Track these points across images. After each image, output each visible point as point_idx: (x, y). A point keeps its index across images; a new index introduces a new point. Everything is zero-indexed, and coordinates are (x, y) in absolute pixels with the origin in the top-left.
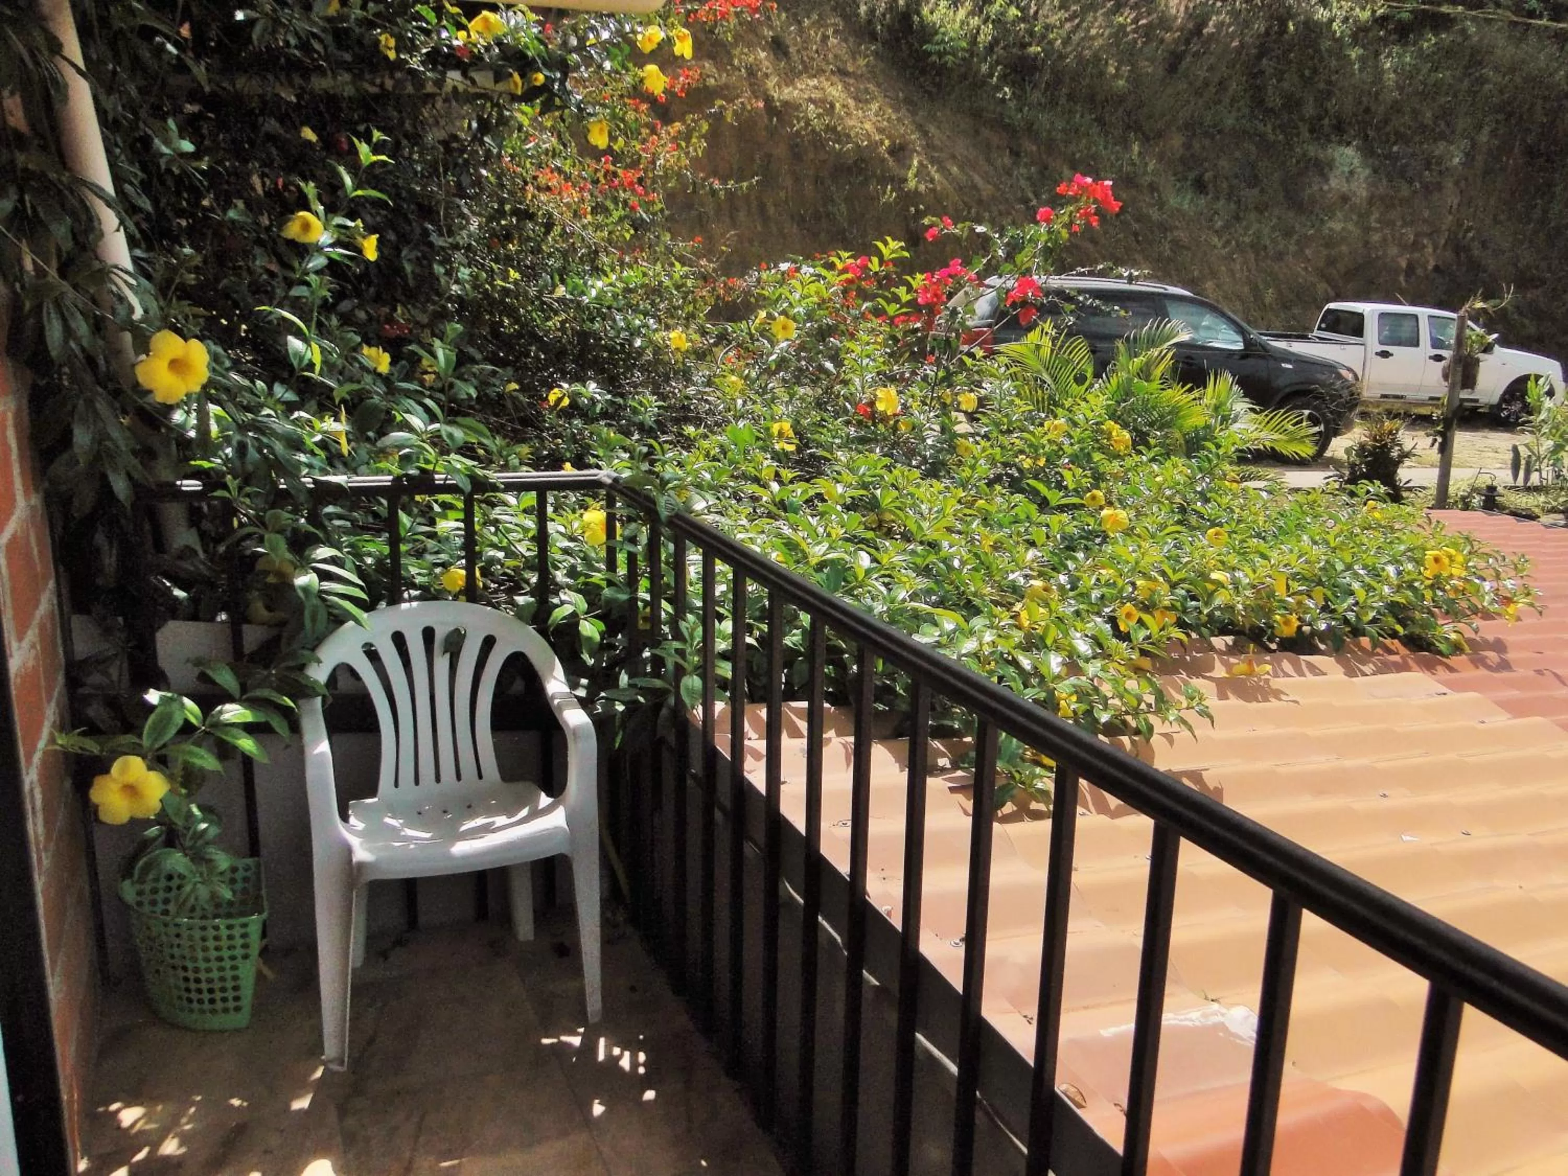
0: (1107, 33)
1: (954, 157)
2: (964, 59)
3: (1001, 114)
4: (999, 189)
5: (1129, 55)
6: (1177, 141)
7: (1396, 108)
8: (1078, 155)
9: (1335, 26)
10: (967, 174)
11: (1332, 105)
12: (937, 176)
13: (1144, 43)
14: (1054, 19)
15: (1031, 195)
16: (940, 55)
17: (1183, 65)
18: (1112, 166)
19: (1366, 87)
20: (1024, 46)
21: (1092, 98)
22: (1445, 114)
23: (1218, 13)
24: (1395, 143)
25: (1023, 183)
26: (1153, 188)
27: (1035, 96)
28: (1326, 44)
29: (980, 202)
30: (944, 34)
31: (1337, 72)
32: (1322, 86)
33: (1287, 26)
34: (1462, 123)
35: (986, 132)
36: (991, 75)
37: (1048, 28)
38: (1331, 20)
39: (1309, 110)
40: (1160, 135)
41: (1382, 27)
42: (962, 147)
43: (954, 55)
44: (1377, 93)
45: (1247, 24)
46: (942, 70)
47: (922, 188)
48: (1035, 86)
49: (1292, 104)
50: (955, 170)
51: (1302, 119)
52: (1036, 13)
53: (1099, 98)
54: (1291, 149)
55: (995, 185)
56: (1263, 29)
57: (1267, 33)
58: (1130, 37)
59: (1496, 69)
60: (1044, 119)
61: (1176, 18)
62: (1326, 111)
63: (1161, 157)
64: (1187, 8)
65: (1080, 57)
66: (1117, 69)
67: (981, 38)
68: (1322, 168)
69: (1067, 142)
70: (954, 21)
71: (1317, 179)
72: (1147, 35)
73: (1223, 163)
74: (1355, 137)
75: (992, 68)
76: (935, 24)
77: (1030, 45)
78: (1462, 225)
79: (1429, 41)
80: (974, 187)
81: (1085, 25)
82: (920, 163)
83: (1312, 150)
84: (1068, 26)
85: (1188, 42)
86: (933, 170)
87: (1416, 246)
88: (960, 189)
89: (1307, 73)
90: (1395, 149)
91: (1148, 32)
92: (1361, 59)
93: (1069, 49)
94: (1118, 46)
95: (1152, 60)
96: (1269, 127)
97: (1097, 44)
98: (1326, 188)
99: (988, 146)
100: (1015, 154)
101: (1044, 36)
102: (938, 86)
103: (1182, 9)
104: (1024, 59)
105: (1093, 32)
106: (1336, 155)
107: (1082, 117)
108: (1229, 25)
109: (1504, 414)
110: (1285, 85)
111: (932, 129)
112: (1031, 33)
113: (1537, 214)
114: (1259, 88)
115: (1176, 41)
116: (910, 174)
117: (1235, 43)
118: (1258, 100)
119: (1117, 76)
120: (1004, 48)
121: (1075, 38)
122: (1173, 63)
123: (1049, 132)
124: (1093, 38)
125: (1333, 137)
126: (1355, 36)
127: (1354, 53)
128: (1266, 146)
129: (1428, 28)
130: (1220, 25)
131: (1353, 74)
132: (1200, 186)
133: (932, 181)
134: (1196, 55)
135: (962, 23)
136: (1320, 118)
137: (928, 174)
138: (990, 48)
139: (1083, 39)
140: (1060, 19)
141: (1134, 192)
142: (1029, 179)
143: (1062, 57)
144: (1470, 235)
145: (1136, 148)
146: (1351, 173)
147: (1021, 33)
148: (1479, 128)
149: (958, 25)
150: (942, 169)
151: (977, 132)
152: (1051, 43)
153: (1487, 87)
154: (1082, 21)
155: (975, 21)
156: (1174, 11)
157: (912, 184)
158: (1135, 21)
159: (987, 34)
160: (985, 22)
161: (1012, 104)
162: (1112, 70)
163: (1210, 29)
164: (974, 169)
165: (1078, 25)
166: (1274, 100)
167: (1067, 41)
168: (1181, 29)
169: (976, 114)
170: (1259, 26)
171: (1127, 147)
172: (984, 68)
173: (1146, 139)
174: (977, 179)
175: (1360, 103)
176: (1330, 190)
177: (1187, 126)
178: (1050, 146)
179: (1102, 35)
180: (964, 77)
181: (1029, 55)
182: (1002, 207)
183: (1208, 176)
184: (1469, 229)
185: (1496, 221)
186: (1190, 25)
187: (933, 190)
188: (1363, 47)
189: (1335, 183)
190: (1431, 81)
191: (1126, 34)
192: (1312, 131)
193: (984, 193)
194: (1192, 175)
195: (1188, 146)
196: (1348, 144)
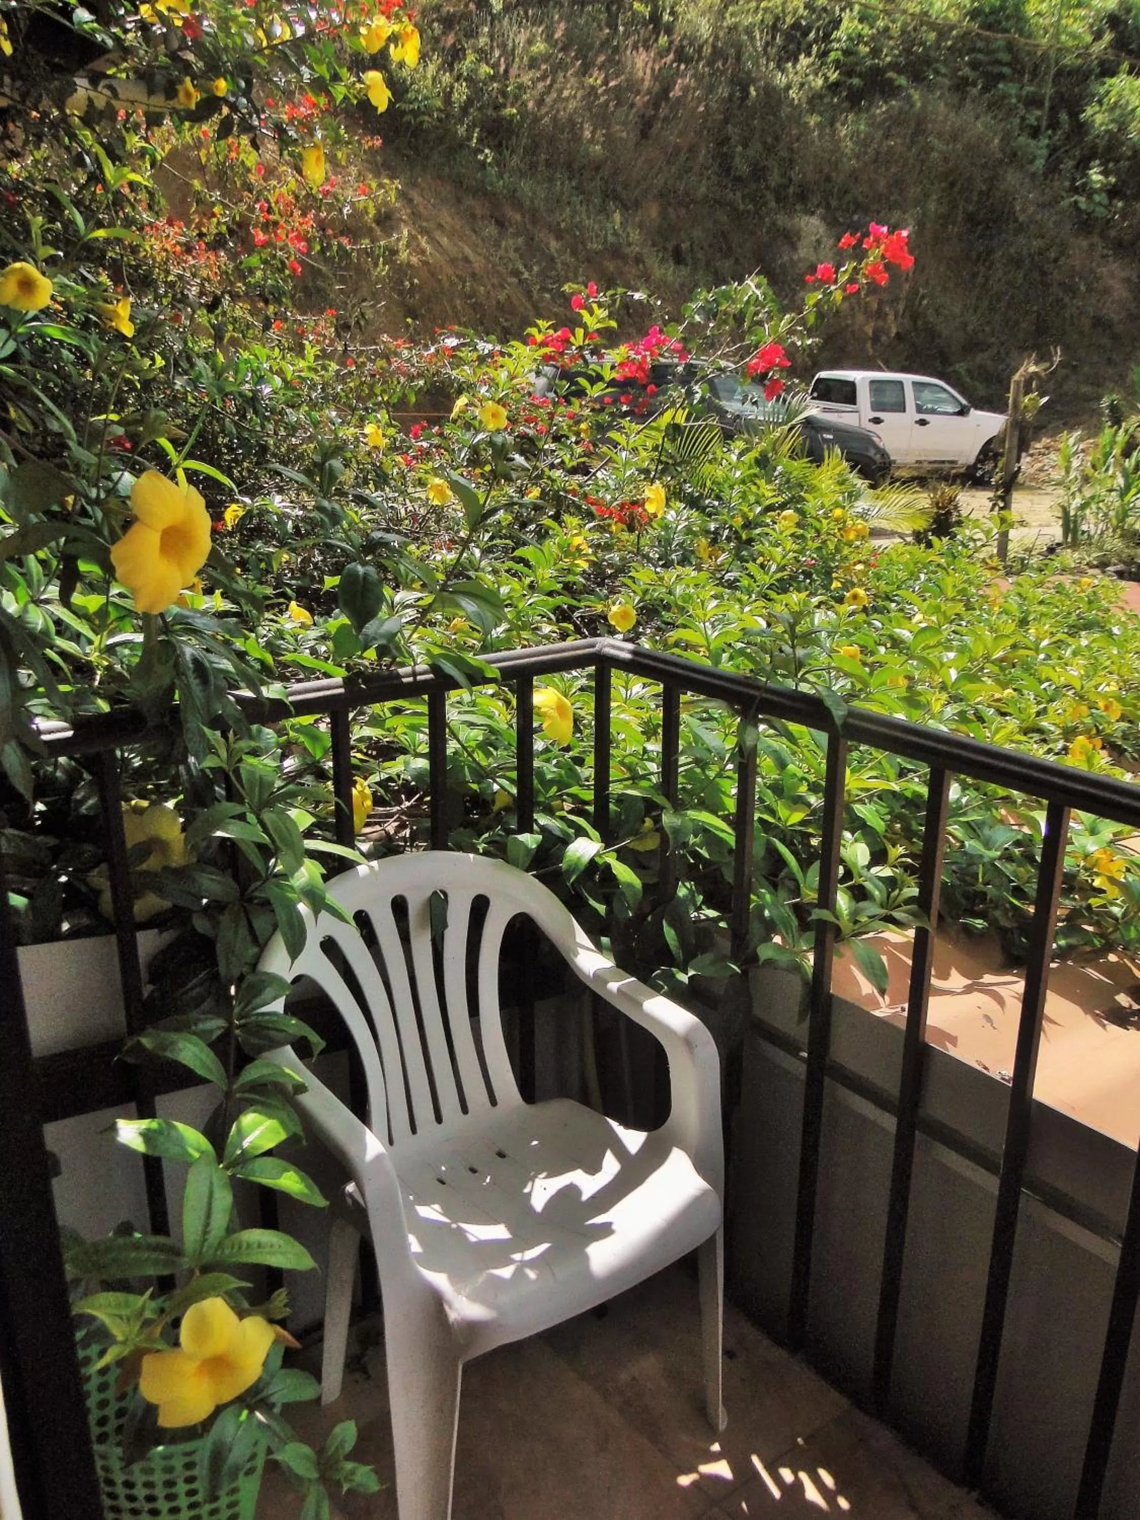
0: (579, 95)
1: (440, 226)
2: (440, 120)
3: (482, 181)
4: (489, 261)
5: (602, 119)
6: (654, 211)
7: (854, 176)
8: (563, 225)
9: (792, 93)
10: (455, 245)
11: (796, 175)
12: (429, 249)
13: (616, 106)
14: (526, 79)
15: (521, 268)
16: (416, 113)
17: (654, 131)
18: (597, 236)
19: (827, 156)
20: (497, 107)
21: (569, 166)
22: (898, 184)
23: (683, 76)
24: (854, 212)
25: (512, 254)
26: (638, 260)
27: (515, 161)
28: (785, 111)
29: (473, 275)
30: (418, 91)
31: (798, 140)
32: (784, 154)
33: (748, 93)
34: (914, 191)
35: (469, 201)
36: (469, 138)
37: (521, 87)
38: (788, 87)
39: (774, 178)
40: (637, 204)
41: (834, 94)
42: (446, 217)
43: (431, 116)
44: (836, 163)
45: (711, 89)
46: (417, 131)
47: (414, 260)
48: (513, 152)
49: (759, 172)
50: (445, 241)
51: (768, 188)
52: (506, 71)
53: (576, 166)
54: (761, 218)
55: (485, 258)
56: (726, 95)
57: (731, 96)
58: (602, 99)
59: (940, 136)
60: (526, 187)
61: (643, 80)
62: (790, 180)
63: (641, 226)
64: (653, 70)
65: (555, 119)
66: (593, 133)
67: (455, 96)
68: (791, 238)
69: (551, 211)
70: (425, 77)
71: (786, 248)
72: (618, 98)
73: (697, 233)
74: (818, 206)
75: (470, 130)
76: (405, 80)
77: (504, 106)
78: (917, 293)
79: (881, 109)
80: (466, 260)
81: (557, 86)
82: (410, 233)
83: (782, 220)
84: (540, 85)
85: (656, 106)
86: (423, 242)
87: (880, 314)
88: (453, 261)
89: (769, 140)
90: (856, 217)
91: (618, 94)
92: (819, 125)
93: (544, 110)
94: (590, 110)
95: (624, 124)
96: (739, 194)
97: (572, 105)
98: (795, 257)
99: (473, 216)
100: (501, 224)
101: (517, 98)
102: (416, 150)
103: (648, 71)
104: (499, 121)
105: (566, 93)
106: (802, 224)
107: (562, 185)
108: (695, 90)
109: (979, 473)
110: (751, 152)
111: (417, 199)
112: (504, 94)
113: (980, 280)
114: (724, 156)
115: (646, 105)
116: (402, 244)
117: (701, 109)
118: (726, 168)
119: (592, 141)
120: (480, 109)
121: (549, 100)
122: (645, 127)
123: (532, 202)
124: (567, 99)
125: (798, 207)
126: (810, 101)
127: (813, 120)
128: (737, 215)
129: (877, 96)
130: (686, 89)
131: (813, 142)
132: (678, 258)
133: (423, 252)
134: (666, 119)
135: (434, 79)
136: (786, 187)
137: (418, 245)
138: (465, 110)
139: (555, 101)
140: (532, 79)
141: (620, 263)
142: (517, 250)
143: (536, 120)
144: (925, 302)
145: (617, 217)
146: (818, 242)
147: (494, 94)
148: (927, 196)
149: (429, 82)
150: (432, 240)
151: (459, 201)
152: (524, 104)
153: (935, 155)
154: (553, 81)
155: (447, 78)
156: (641, 74)
157: (404, 256)
158: (606, 82)
159: (461, 92)
160: (458, 79)
161: (493, 171)
162: (587, 134)
163: (676, 92)
164: (461, 240)
165: (551, 86)
166: (742, 167)
167: (540, 102)
168: (649, 92)
169: (458, 182)
170: (723, 91)
171: (608, 217)
172: (461, 130)
173: (625, 207)
174: (468, 251)
175: (821, 172)
176: (800, 260)
177: (661, 195)
178: (534, 217)
179: (575, 97)
180: (441, 140)
181: (504, 119)
182: (495, 281)
183: (684, 246)
184: (923, 297)
185: (945, 289)
186: (657, 88)
187: (425, 263)
188: (821, 114)
189: (804, 252)
190: (884, 149)
191: (597, 97)
192: (778, 201)
193: (476, 265)
194: (670, 246)
195: (663, 214)
196: (813, 213)
